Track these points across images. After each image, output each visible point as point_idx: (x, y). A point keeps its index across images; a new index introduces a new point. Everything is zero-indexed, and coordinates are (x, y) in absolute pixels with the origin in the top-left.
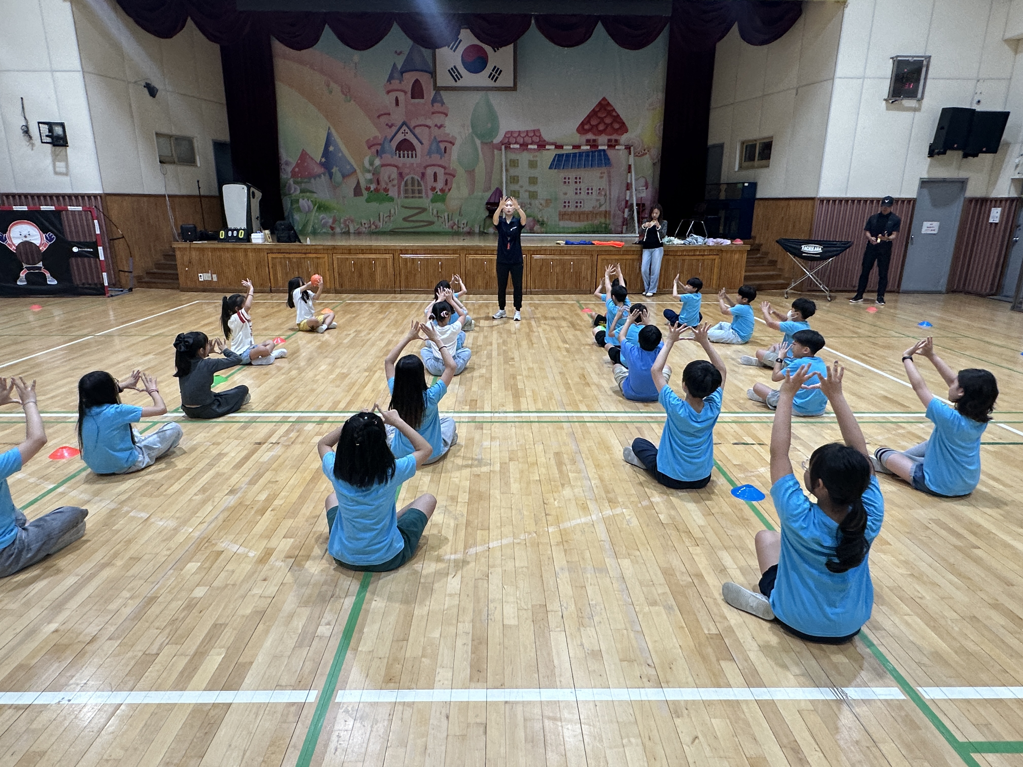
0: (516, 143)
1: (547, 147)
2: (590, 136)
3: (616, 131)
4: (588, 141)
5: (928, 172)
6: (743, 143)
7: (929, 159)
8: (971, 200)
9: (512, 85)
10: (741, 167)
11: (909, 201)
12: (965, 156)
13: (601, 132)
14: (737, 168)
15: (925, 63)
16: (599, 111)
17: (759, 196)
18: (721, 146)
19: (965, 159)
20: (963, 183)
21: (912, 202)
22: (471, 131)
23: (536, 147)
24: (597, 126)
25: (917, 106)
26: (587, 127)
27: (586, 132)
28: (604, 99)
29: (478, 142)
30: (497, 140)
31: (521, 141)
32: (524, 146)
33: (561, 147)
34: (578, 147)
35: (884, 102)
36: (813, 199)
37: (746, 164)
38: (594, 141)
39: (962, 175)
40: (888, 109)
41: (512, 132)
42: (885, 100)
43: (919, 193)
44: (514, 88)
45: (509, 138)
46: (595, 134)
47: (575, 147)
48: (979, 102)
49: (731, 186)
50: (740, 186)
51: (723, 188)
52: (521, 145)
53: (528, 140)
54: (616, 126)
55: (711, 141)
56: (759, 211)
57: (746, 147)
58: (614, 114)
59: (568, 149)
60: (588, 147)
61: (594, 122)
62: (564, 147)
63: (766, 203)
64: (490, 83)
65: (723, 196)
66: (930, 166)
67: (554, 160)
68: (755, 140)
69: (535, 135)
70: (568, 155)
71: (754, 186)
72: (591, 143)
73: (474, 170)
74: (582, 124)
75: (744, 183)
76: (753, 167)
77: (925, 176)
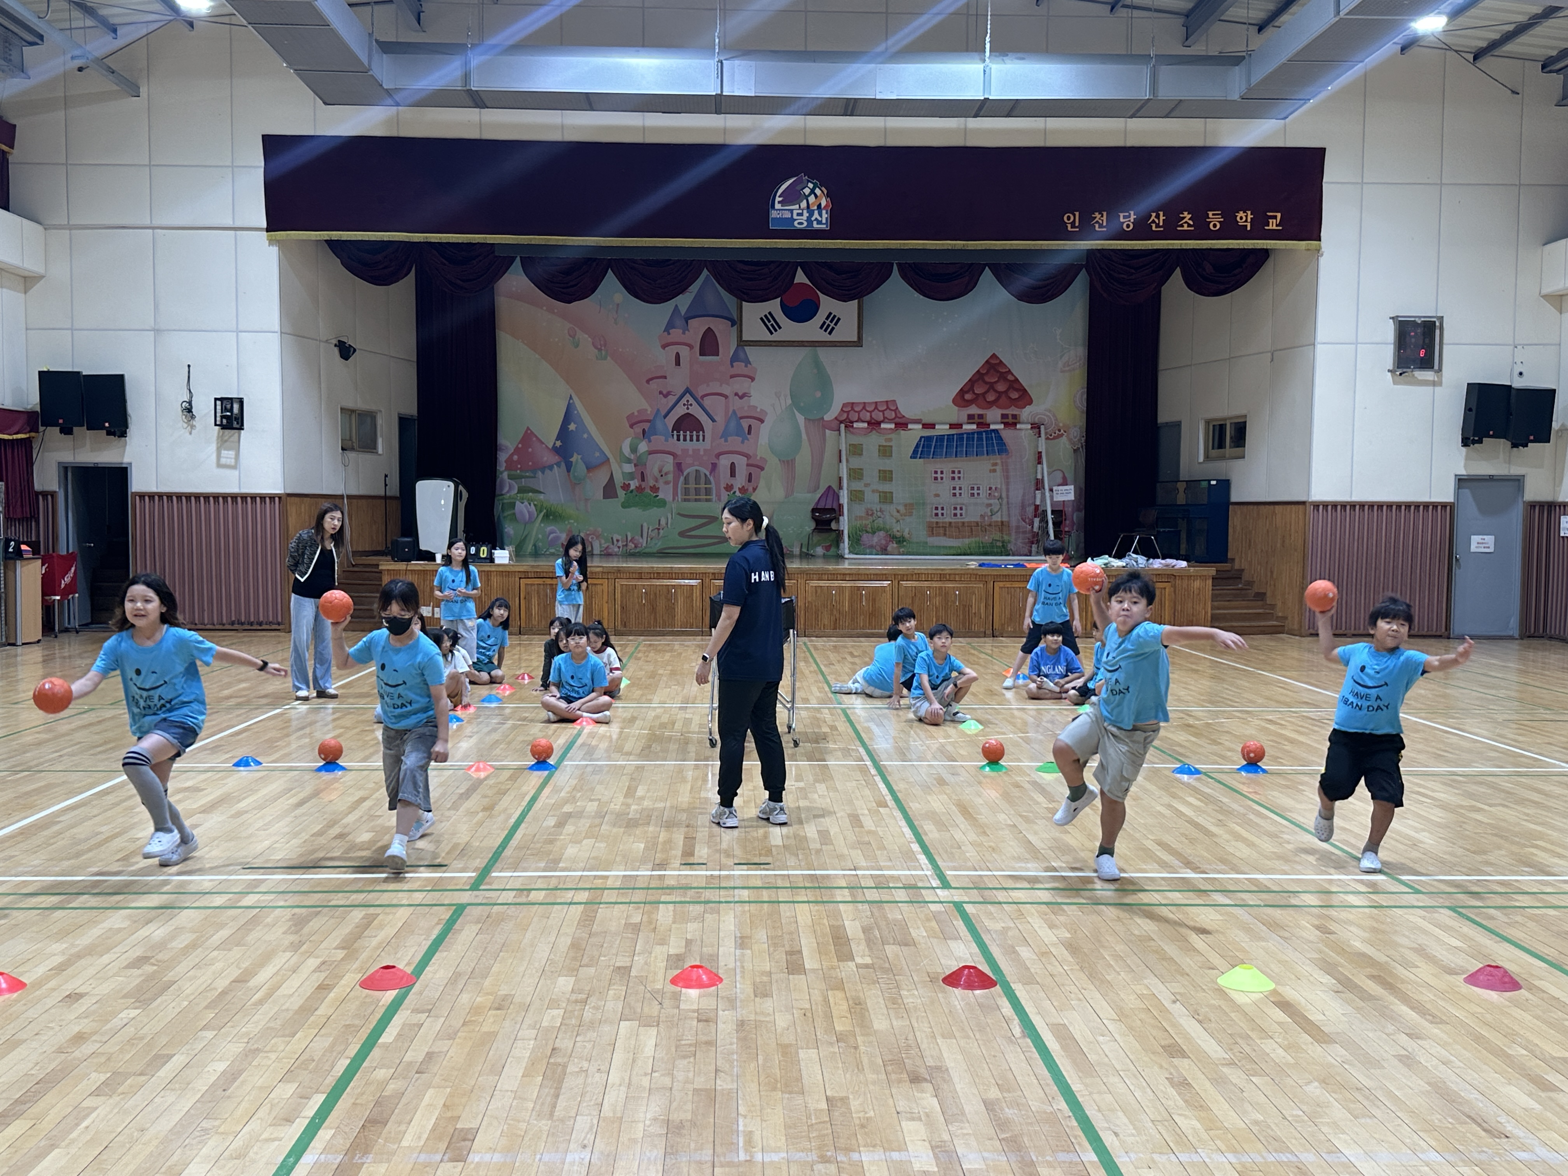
0: (860, 420)
1: (910, 426)
2: (974, 410)
3: (1014, 402)
4: (971, 417)
5: (1465, 467)
6: (1208, 422)
7: (1464, 449)
8: (1532, 505)
9: (855, 339)
10: (1207, 457)
11: (1444, 506)
12: (1515, 445)
13: (990, 405)
14: (1201, 459)
15: (1437, 324)
16: (987, 373)
17: (1234, 498)
18: (1178, 425)
19: (1515, 449)
20: (1518, 482)
21: (1448, 508)
22: (789, 401)
23: (892, 426)
24: (984, 395)
25: (1436, 379)
26: (968, 397)
27: (967, 404)
28: (994, 356)
29: (801, 419)
30: (829, 416)
31: (867, 416)
32: (874, 424)
33: (932, 426)
34: (959, 426)
35: (1389, 374)
36: (1303, 503)
37: (1214, 453)
38: (981, 416)
39: (1515, 470)
40: (1395, 383)
41: (853, 403)
42: (1389, 371)
43: (1457, 495)
44: (859, 343)
45: (848, 412)
46: (979, 407)
47: (952, 426)
48: (1521, 374)
49: (1192, 484)
50: (1204, 484)
51: (1181, 487)
52: (869, 423)
53: (879, 416)
54: (1014, 395)
55: (1163, 417)
56: (1235, 520)
57: (1214, 426)
58: (1010, 377)
59: (942, 429)
60: (974, 427)
61: (979, 390)
62: (937, 427)
63: (1245, 507)
64: (824, 336)
65: (1181, 499)
66: (1467, 458)
67: (917, 446)
68: (1225, 419)
69: (888, 408)
70: (940, 438)
71: (1225, 485)
72: (976, 420)
73: (793, 461)
74: (962, 392)
75: (1209, 481)
76: (1223, 458)
77: (1462, 472)
